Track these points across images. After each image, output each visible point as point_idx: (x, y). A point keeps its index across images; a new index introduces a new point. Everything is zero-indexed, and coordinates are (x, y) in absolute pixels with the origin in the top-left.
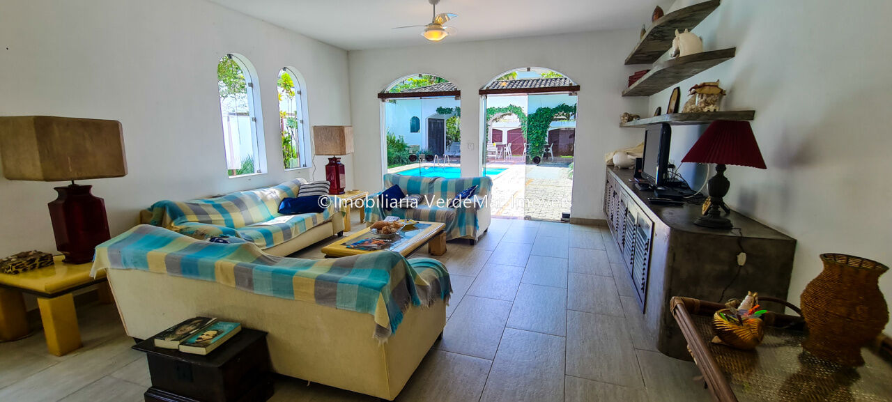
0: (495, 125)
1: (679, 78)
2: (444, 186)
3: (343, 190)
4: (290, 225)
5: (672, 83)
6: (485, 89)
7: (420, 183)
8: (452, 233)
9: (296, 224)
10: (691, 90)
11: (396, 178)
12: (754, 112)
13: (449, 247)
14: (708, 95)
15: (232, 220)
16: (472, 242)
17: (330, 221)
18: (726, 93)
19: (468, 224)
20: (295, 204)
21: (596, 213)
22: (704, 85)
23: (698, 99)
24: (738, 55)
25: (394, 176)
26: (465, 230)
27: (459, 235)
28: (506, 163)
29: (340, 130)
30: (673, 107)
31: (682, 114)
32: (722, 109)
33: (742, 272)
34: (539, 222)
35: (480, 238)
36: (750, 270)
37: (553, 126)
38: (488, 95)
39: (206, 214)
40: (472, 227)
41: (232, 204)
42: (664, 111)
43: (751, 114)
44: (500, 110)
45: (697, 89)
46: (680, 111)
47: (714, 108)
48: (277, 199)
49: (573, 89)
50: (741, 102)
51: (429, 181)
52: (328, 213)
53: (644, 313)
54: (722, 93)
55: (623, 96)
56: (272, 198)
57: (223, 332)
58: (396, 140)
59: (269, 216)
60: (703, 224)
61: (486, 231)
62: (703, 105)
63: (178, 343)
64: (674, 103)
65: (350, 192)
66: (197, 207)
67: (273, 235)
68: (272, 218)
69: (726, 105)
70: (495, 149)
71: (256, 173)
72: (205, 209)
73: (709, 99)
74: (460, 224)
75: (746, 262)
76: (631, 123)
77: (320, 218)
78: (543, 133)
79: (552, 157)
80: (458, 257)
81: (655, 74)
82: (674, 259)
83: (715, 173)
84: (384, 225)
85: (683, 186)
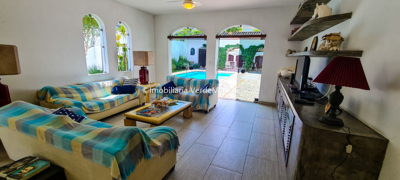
0: (230, 53)
1: (318, 31)
2: (195, 83)
3: (147, 82)
4: (114, 100)
5: (314, 34)
6: (219, 35)
7: (184, 81)
8: (196, 107)
9: (117, 99)
10: (323, 37)
11: (173, 78)
12: (362, 52)
13: (194, 114)
14: (333, 41)
15: (85, 97)
16: (206, 112)
17: (138, 98)
18: (344, 40)
19: (205, 103)
20: (119, 89)
21: (272, 99)
22: (331, 35)
23: (327, 43)
24: (353, 17)
25: (171, 77)
26: (203, 106)
27: (200, 108)
28: (234, 71)
29: (146, 53)
30: (313, 47)
31: (318, 51)
32: (341, 49)
33: (349, 156)
34: (243, 102)
35: (211, 110)
36: (354, 156)
37: (258, 54)
38: (220, 38)
39: (70, 93)
40: (206, 105)
41: (87, 88)
42: (309, 49)
43: (360, 53)
44: (232, 46)
45: (326, 37)
46: (317, 50)
47: (336, 48)
48: (111, 87)
49: (263, 36)
50: (353, 46)
51: (188, 80)
52: (137, 94)
53: (286, 167)
54: (342, 39)
55: (288, 40)
56: (108, 86)
57: (36, 168)
58: (184, 58)
59: (106, 94)
60: (325, 122)
61: (215, 106)
62: (330, 46)
63: (6, 175)
64: (314, 45)
65: (151, 84)
66: (66, 90)
67: (104, 105)
68: (108, 96)
69: (344, 47)
70: (229, 64)
71: (104, 73)
72: (71, 91)
73: (333, 43)
74: (201, 103)
75: (352, 151)
76: (291, 55)
77: (132, 96)
78: (253, 57)
79: (256, 69)
80: (197, 119)
81: (303, 29)
82: (304, 143)
83: (334, 90)
84: (158, 103)
85: (316, 91)
